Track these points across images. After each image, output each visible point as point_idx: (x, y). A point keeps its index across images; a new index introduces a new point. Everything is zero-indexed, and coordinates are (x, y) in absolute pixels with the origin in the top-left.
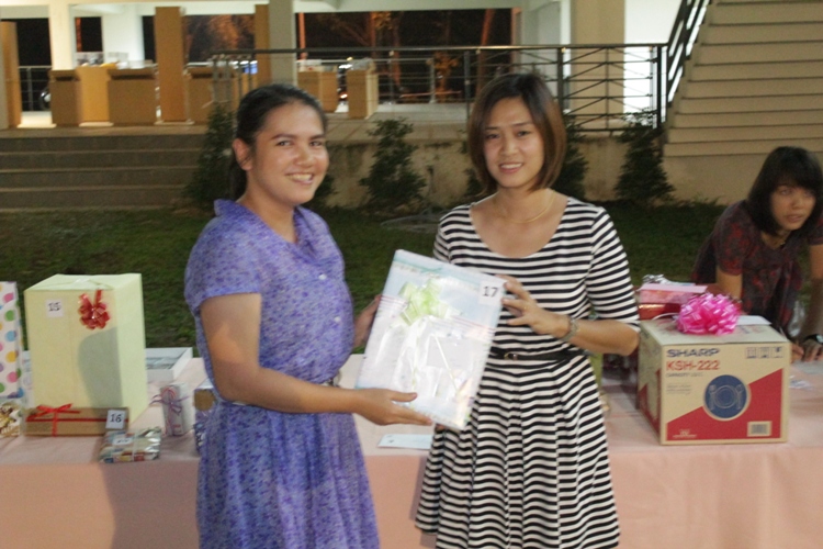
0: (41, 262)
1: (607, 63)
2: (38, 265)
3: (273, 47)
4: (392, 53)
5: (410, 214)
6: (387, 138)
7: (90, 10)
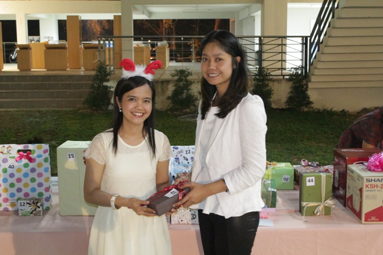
0: (20, 134)
1: (282, 45)
2: (18, 135)
3: (123, 35)
4: (182, 39)
5: (190, 113)
6: (180, 78)
7: (34, 17)
